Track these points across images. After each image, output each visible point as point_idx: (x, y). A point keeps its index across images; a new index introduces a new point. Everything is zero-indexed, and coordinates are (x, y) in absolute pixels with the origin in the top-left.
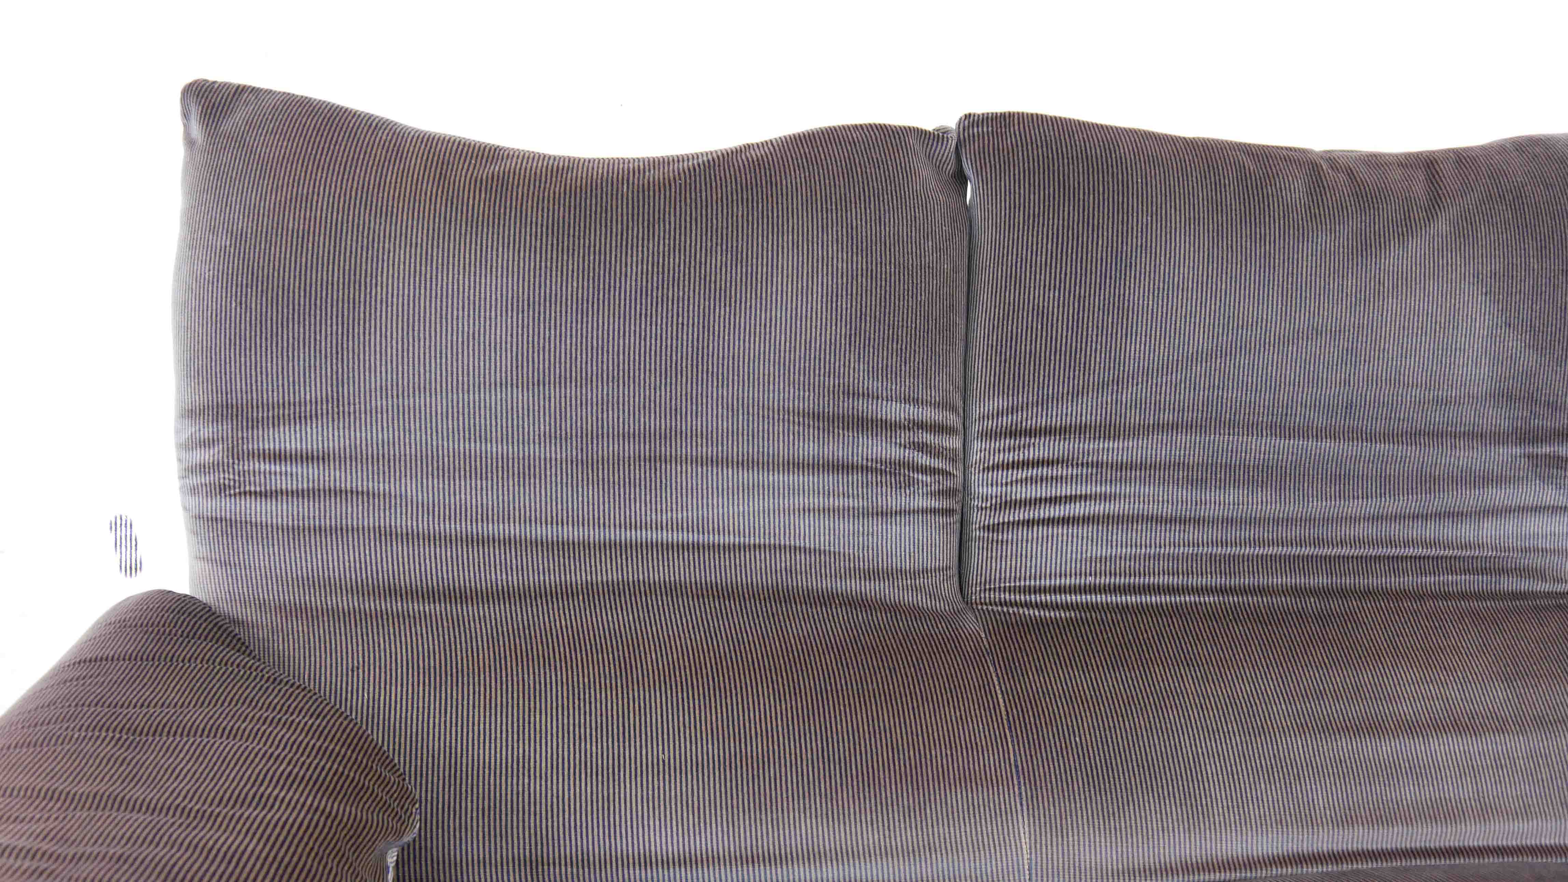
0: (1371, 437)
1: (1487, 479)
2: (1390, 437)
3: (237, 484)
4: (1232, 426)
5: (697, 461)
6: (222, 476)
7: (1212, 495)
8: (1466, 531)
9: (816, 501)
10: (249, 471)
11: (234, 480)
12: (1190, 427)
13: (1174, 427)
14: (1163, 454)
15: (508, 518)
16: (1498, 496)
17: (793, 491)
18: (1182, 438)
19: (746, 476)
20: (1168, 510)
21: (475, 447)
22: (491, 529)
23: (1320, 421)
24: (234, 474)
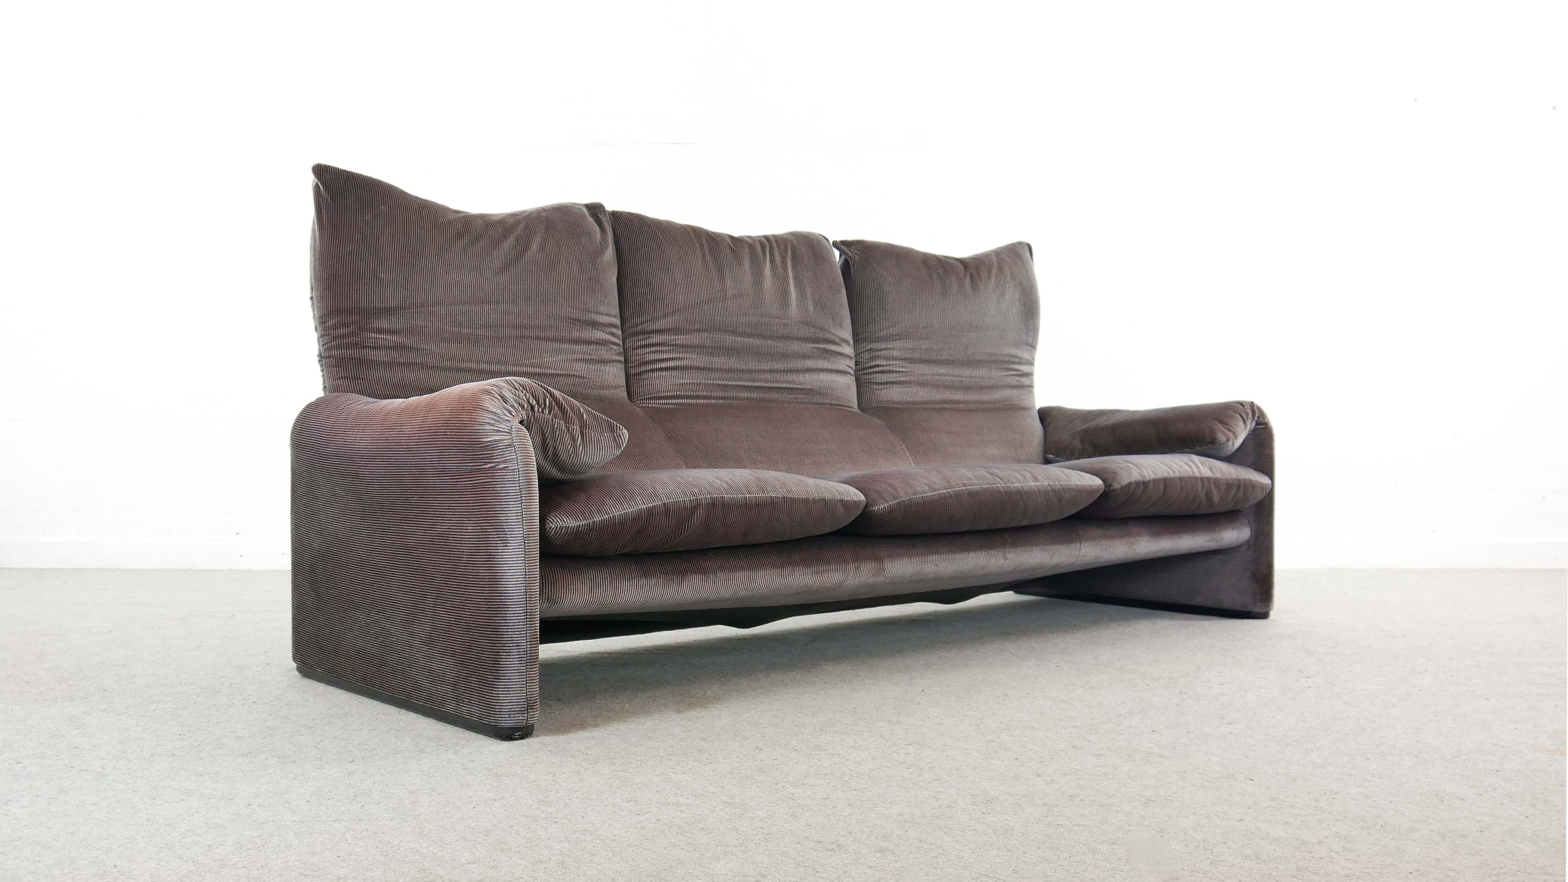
0: (765, 337)
1: (805, 357)
2: (771, 338)
3: (362, 343)
4: (719, 330)
5: (538, 338)
6: (355, 339)
7: (715, 359)
8: (801, 378)
9: (580, 356)
10: (367, 337)
11: (361, 341)
12: (705, 330)
13: (699, 330)
14: (689, 342)
15: (471, 361)
16: (810, 364)
17: (573, 352)
18: (704, 335)
19: (556, 345)
20: (702, 365)
21: (457, 330)
22: (465, 365)
23: (748, 330)
24: (360, 338)
